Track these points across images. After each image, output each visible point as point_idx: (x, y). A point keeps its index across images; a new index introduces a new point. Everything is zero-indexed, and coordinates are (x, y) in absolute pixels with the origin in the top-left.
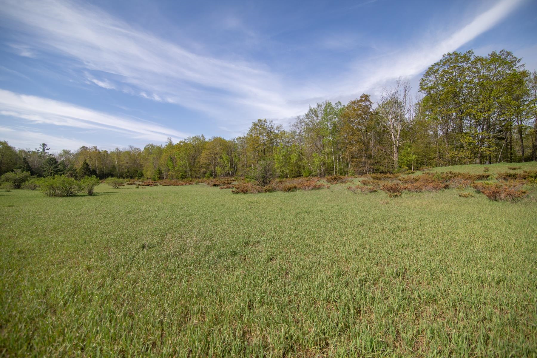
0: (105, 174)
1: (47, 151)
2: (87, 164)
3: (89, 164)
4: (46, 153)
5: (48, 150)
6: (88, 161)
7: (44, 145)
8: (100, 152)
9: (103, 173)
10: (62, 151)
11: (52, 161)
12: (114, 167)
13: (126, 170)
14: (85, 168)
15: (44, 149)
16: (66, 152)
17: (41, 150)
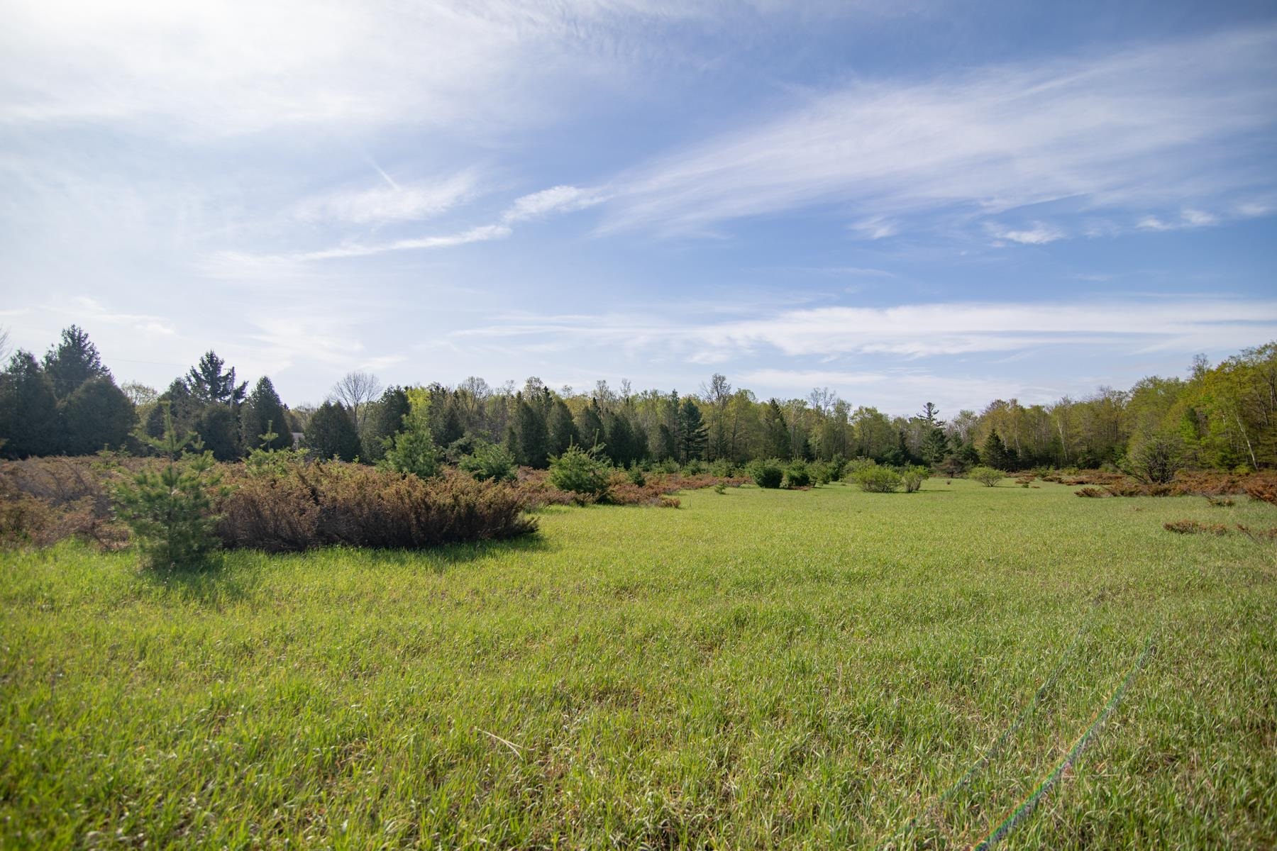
0: (1036, 459)
1: (934, 416)
2: (997, 439)
3: (1002, 437)
4: (934, 419)
5: (935, 413)
6: (998, 433)
7: (929, 404)
8: (1022, 410)
9: (1030, 457)
10: (959, 413)
11: (939, 436)
12: (1056, 442)
13: (1085, 448)
14: (993, 446)
15: (929, 414)
16: (966, 415)
17: (926, 415)
